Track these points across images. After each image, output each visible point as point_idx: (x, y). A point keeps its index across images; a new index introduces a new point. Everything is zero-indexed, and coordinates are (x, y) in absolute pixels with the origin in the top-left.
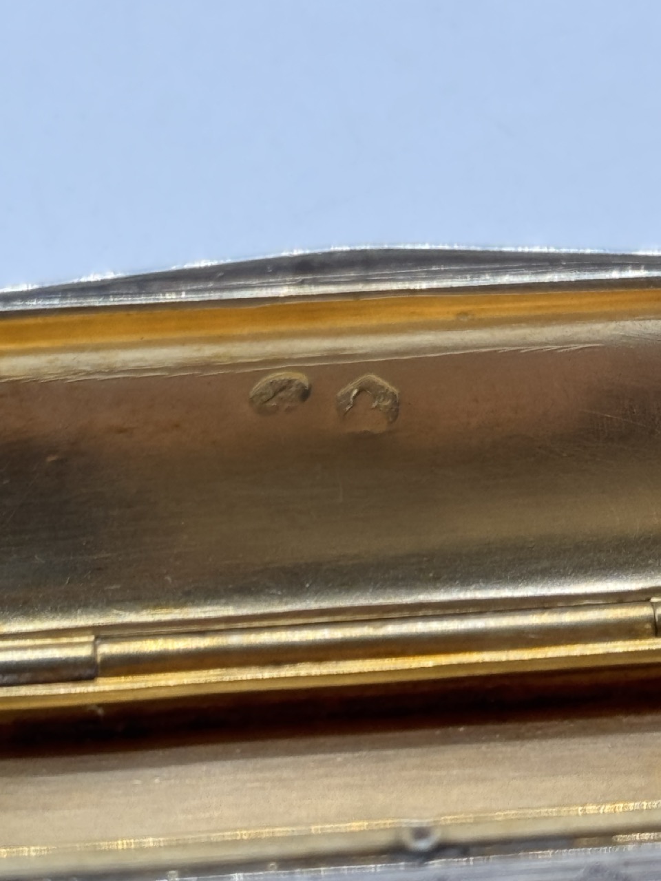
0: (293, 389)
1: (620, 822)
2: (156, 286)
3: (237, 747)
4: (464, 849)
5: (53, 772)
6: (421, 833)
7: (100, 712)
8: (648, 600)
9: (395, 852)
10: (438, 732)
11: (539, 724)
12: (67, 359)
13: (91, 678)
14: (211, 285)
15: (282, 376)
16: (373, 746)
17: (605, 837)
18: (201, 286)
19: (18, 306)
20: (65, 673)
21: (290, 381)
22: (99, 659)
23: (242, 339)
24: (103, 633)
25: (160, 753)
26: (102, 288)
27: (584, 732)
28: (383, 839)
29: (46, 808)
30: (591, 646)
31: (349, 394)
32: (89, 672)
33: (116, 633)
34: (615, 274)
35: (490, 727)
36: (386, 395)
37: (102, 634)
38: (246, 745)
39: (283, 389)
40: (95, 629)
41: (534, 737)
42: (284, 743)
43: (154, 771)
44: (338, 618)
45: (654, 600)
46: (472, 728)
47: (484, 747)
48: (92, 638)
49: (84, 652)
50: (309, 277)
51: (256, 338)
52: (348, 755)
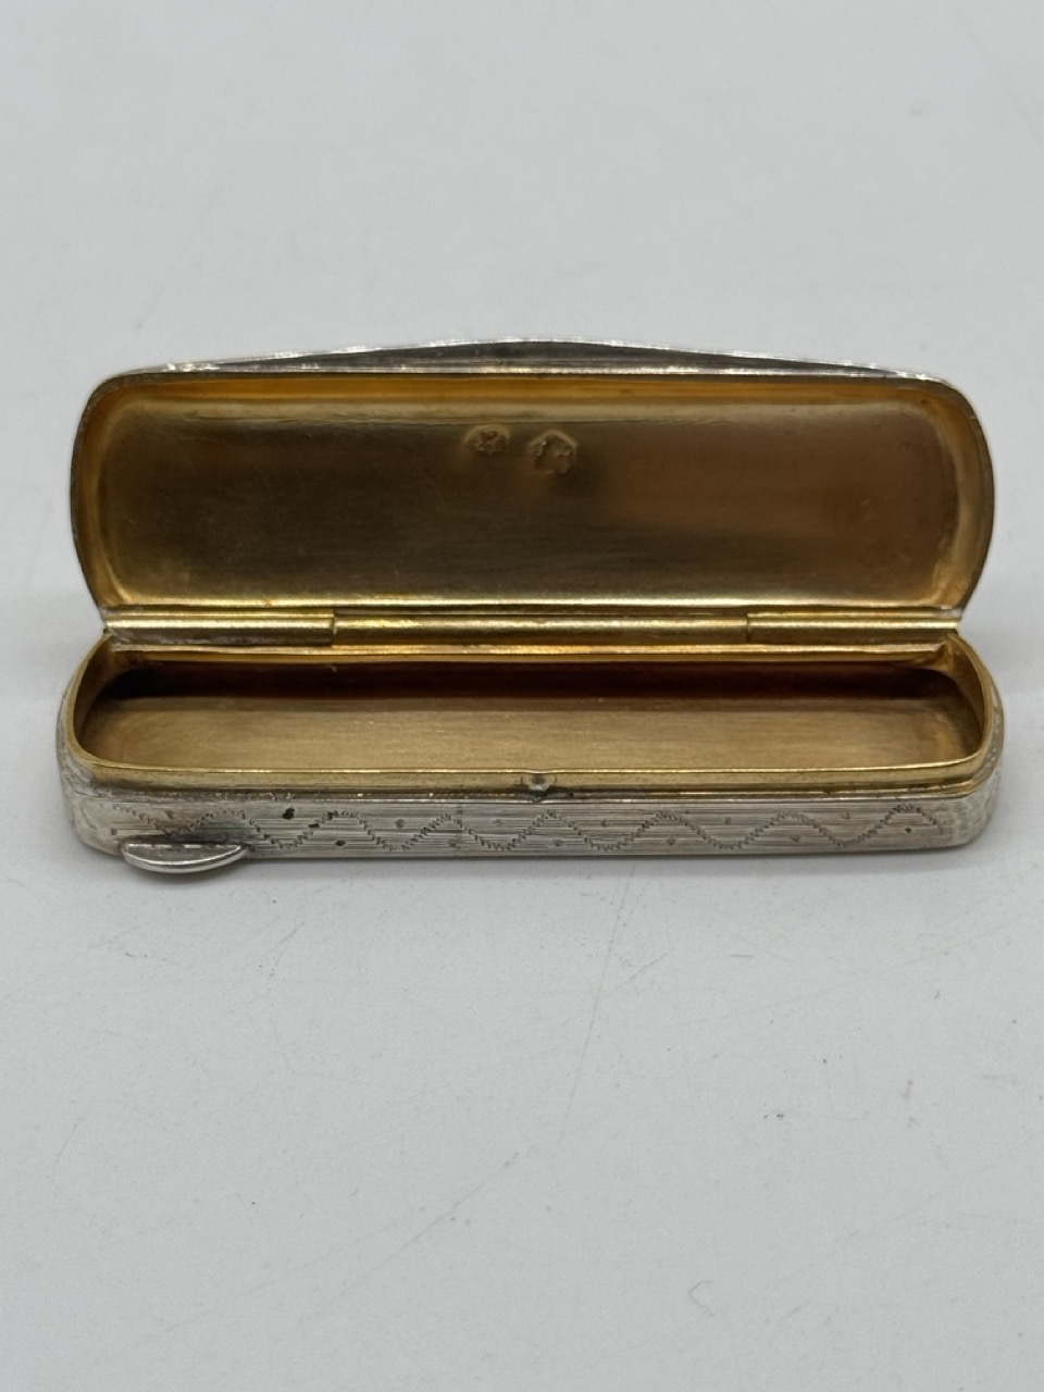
0: (497, 439)
1: (684, 781)
2: (392, 360)
3: (434, 701)
4: (570, 793)
5: (298, 709)
6: (538, 779)
7: (334, 669)
8: (746, 616)
9: (520, 791)
10: (583, 701)
11: (657, 701)
12: (330, 408)
13: (328, 645)
14: (434, 362)
15: (488, 428)
16: (534, 708)
17: (674, 791)
18: (427, 362)
19: (277, 369)
20: (310, 640)
21: (495, 434)
22: (335, 632)
23: (459, 400)
24: (341, 612)
25: (377, 702)
26: (352, 359)
27: (690, 709)
28: (511, 781)
29: (288, 736)
30: (697, 647)
31: (539, 445)
32: (327, 640)
33: (351, 612)
34: (731, 371)
35: (623, 700)
36: (568, 447)
37: (339, 612)
38: (440, 700)
39: (490, 438)
40: (334, 608)
41: (654, 710)
42: (468, 701)
43: (368, 715)
44: (514, 613)
45: (751, 615)
46: (609, 700)
47: (613, 715)
48: (332, 615)
49: (325, 625)
50: (505, 360)
51: (471, 400)
52: (514, 714)
